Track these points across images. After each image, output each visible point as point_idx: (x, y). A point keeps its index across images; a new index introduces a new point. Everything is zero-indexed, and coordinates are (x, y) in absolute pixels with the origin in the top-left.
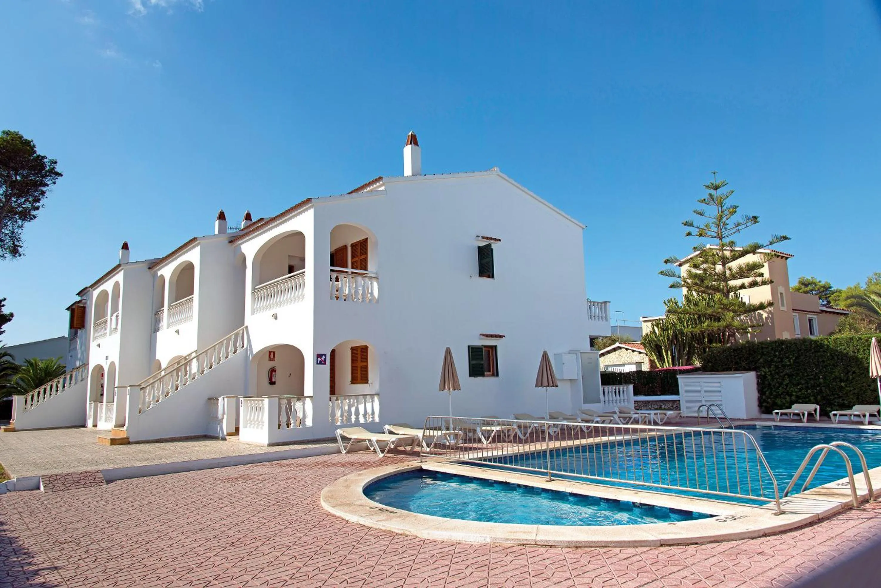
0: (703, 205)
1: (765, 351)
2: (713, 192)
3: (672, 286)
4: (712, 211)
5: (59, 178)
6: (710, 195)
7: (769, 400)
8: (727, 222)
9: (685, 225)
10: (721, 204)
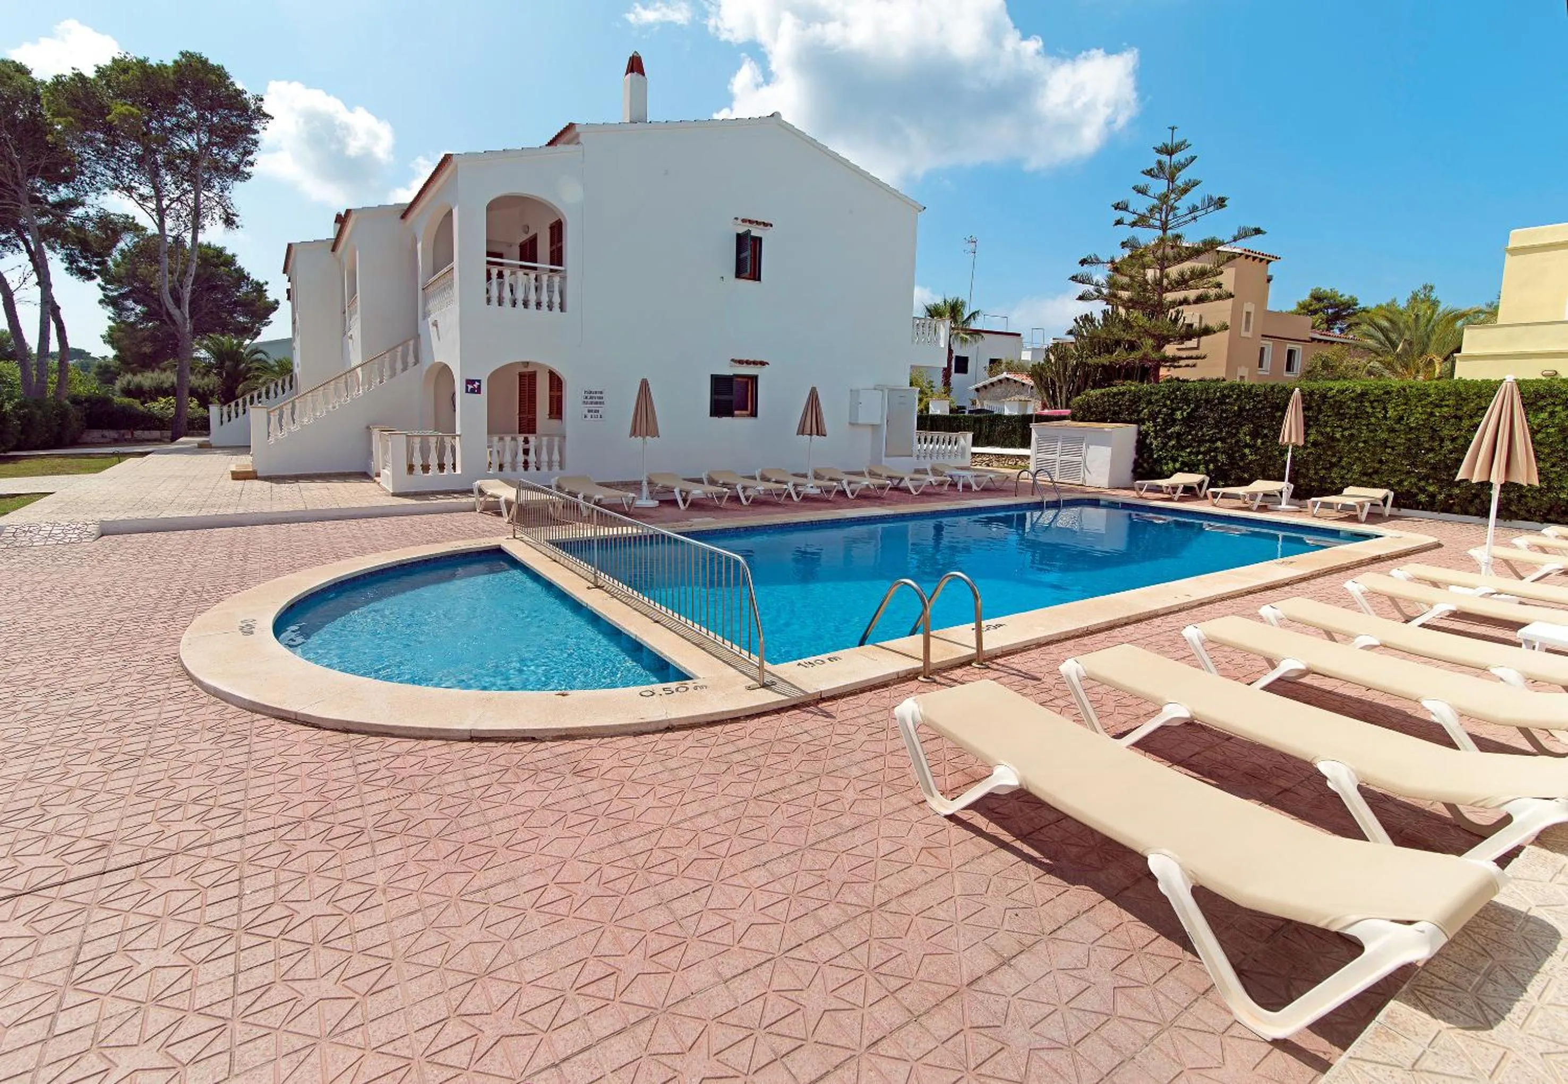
0: (1149, 177)
1: (1154, 398)
2: (1165, 158)
3: (1081, 298)
4: (1159, 186)
5: (270, 121)
6: (1159, 163)
7: (1145, 465)
8: (1176, 204)
9: (1116, 209)
10: (1172, 179)
